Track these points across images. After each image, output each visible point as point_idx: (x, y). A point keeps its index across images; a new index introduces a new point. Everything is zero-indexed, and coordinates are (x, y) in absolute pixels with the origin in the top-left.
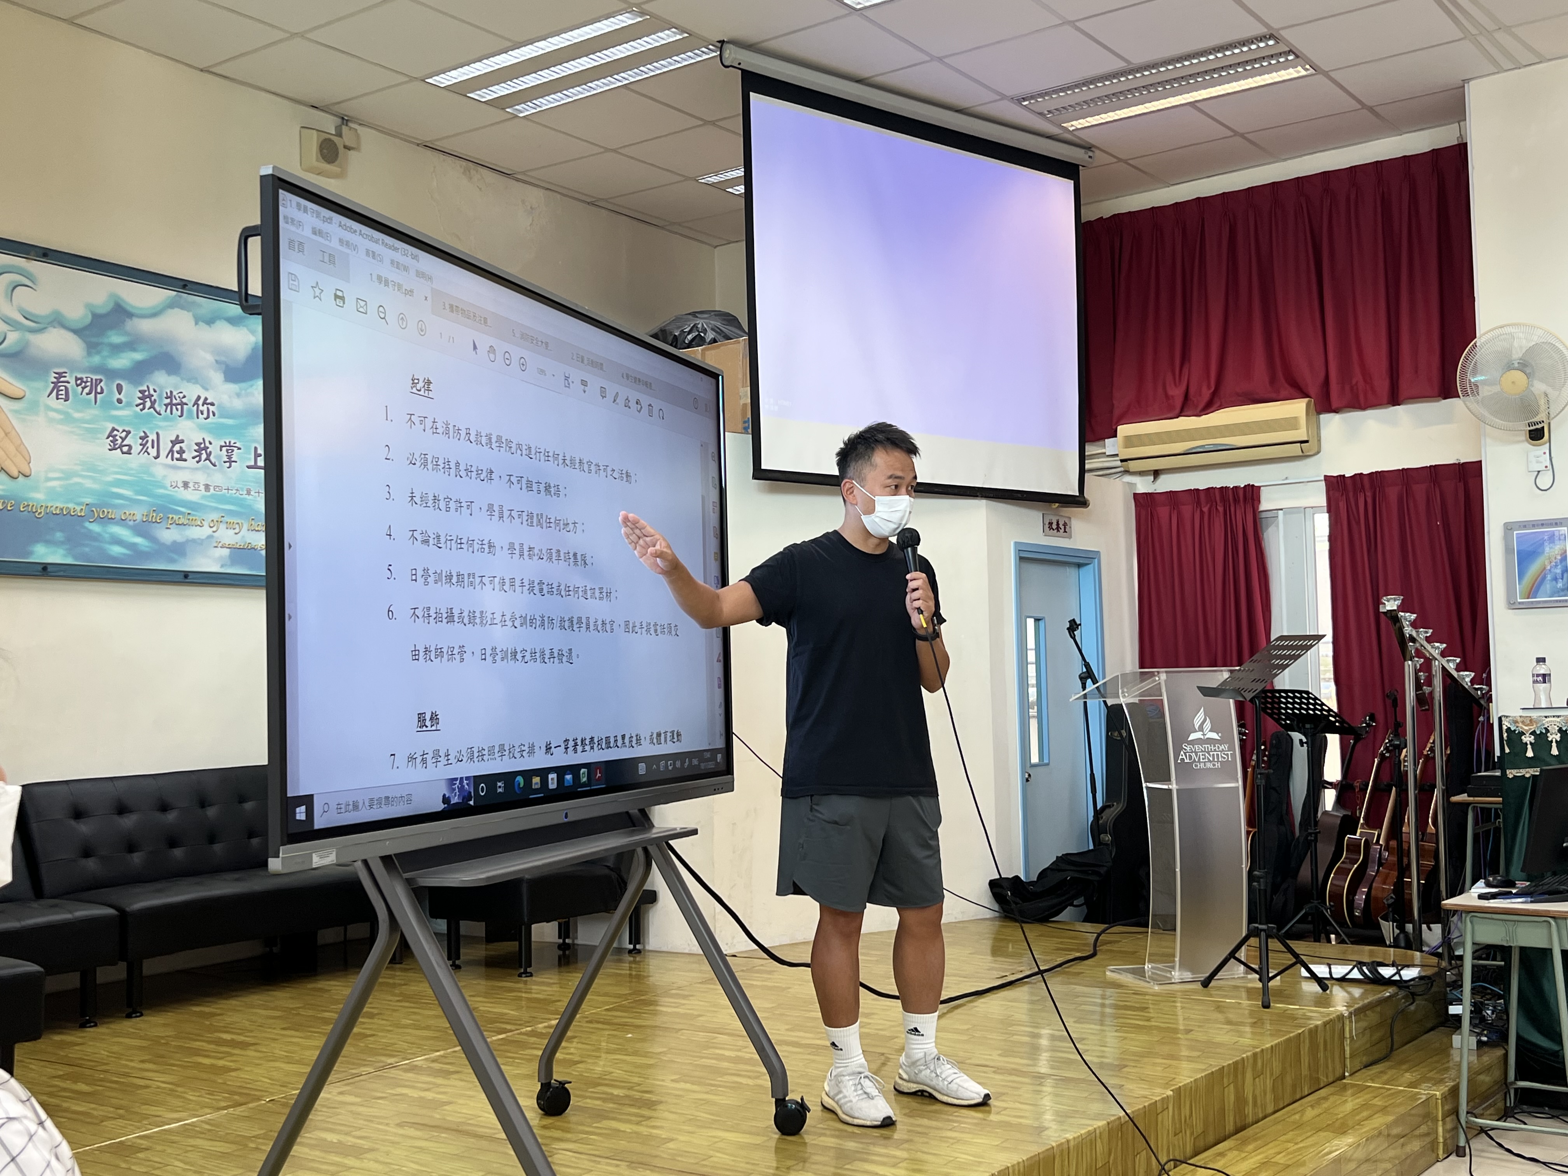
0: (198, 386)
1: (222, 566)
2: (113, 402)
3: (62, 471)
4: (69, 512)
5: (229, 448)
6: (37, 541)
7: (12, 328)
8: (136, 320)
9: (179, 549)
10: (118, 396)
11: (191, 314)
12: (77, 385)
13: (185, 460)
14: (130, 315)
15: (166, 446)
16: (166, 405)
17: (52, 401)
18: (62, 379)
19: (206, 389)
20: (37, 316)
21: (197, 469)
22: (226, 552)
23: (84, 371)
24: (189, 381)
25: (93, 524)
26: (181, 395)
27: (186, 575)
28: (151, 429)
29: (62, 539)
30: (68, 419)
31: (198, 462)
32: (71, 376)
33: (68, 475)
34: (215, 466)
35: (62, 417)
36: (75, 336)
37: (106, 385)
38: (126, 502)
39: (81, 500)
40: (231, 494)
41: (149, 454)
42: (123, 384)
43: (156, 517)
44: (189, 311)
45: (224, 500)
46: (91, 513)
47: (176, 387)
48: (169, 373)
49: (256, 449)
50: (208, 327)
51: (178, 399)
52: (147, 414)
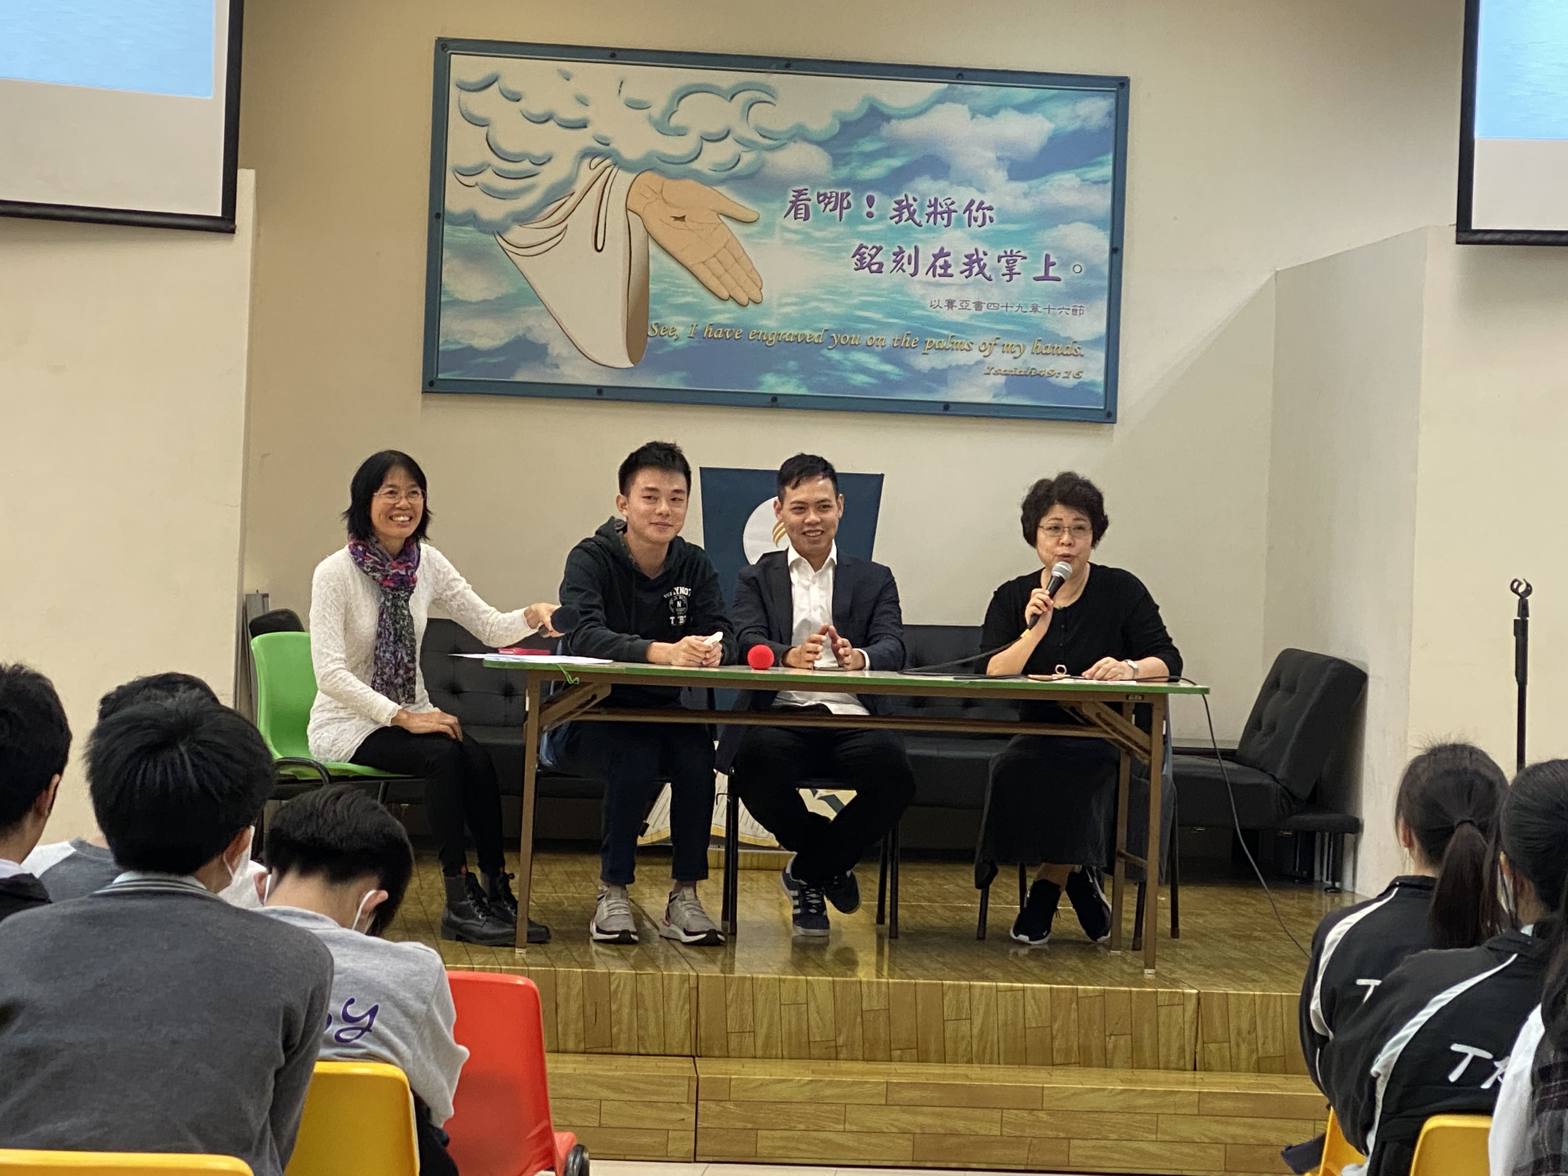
0: (973, 189)
1: (994, 397)
2: (861, 216)
3: (797, 296)
4: (805, 339)
5: (1011, 259)
6: (767, 371)
7: (747, 149)
8: (894, 122)
9: (939, 377)
10: (868, 209)
11: (966, 107)
12: (819, 202)
13: (951, 276)
14: (888, 118)
15: (926, 260)
16: (929, 215)
17: (790, 222)
18: (802, 197)
19: (981, 191)
21: (967, 285)
22: (1001, 379)
23: (829, 186)
24: (960, 184)
25: (833, 351)
26: (949, 202)
27: (947, 406)
28: (908, 244)
29: (796, 368)
30: (808, 239)
31: (967, 277)
32: (812, 193)
33: (804, 300)
34: (989, 279)
35: (799, 237)
36: (820, 150)
37: (855, 198)
38: (873, 327)
39: (820, 325)
40: (1011, 312)
41: (904, 271)
42: (876, 196)
43: (910, 342)
44: (964, 104)
45: (999, 318)
46: (830, 339)
47: (943, 193)
48: (935, 178)
49: (1047, 257)
50: (988, 120)
51: (945, 207)
52: (905, 227)
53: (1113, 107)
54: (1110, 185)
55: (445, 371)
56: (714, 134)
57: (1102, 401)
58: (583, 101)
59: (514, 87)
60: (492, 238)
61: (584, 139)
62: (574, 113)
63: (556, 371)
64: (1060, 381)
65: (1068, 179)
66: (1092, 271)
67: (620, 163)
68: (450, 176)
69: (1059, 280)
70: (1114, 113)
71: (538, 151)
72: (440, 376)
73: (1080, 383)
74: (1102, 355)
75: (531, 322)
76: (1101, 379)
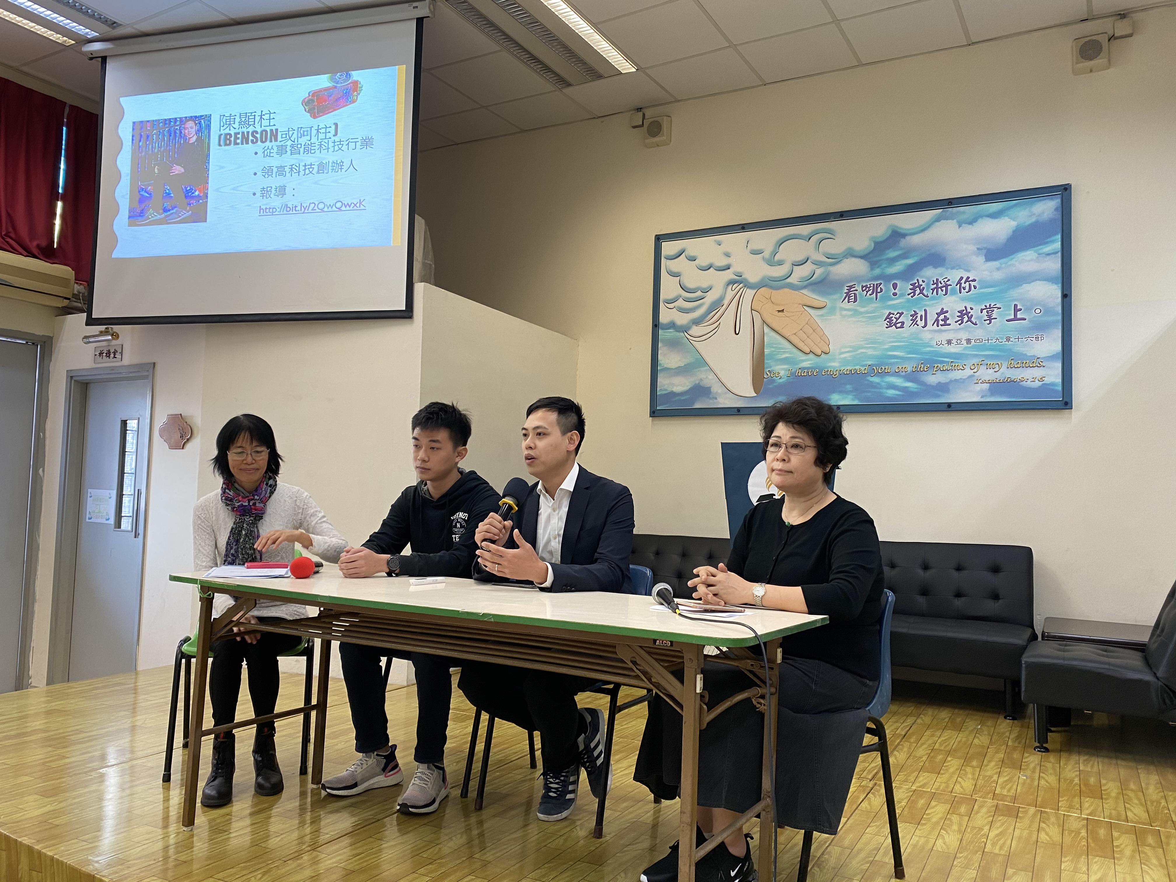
0: (962, 270)
1: (982, 397)
2: (889, 296)
3: (850, 347)
4: (857, 371)
6: (834, 393)
7: (819, 267)
8: (908, 238)
9: (943, 388)
10: (893, 291)
11: (955, 221)
12: (863, 291)
13: (950, 325)
14: (904, 236)
15: (932, 317)
16: (933, 290)
17: (846, 305)
18: (852, 290)
19: (968, 271)
20: (836, 254)
21: (960, 329)
22: (986, 386)
23: (869, 280)
24: (952, 268)
25: (874, 377)
26: (946, 280)
27: (949, 405)
28: (920, 308)
29: (851, 389)
30: (856, 313)
31: (959, 325)
32: (858, 286)
33: (855, 349)
34: (976, 324)
35: (851, 313)
36: (862, 261)
37: (885, 286)
38: (898, 360)
39: (865, 363)
40: (991, 343)
41: (918, 325)
42: (898, 282)
43: (924, 368)
44: (953, 220)
45: (984, 348)
46: (872, 370)
47: (941, 275)
48: (935, 267)
49: (1016, 306)
50: (970, 226)
51: (943, 283)
52: (916, 298)
53: (1059, 204)
54: (1059, 254)
55: (659, 406)
56: (799, 261)
57: (1061, 395)
58: (727, 255)
59: (692, 254)
60: (682, 334)
61: (729, 275)
62: (722, 262)
63: (715, 401)
64: (1029, 384)
65: (1029, 255)
66: (1048, 311)
67: (748, 285)
68: (661, 304)
69: (1025, 319)
70: (1060, 209)
71: (705, 285)
72: (658, 408)
73: (1043, 384)
74: (1059, 365)
75: (703, 376)
76: (1059, 380)
